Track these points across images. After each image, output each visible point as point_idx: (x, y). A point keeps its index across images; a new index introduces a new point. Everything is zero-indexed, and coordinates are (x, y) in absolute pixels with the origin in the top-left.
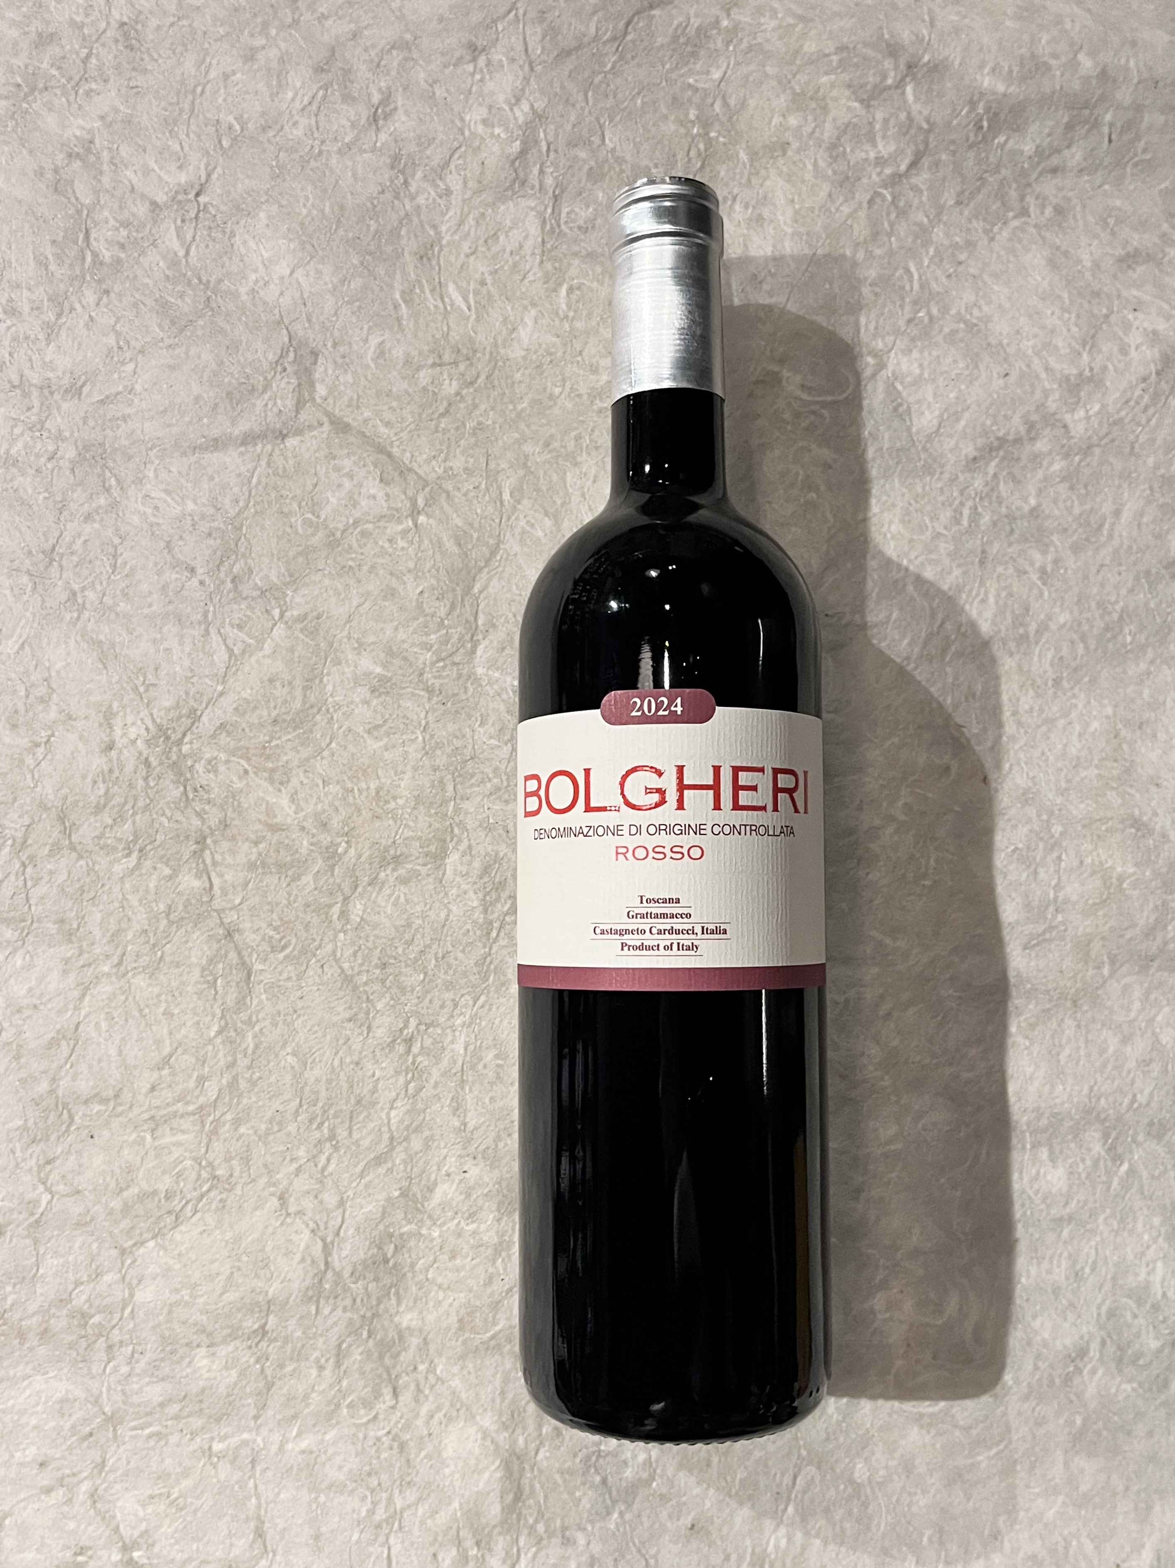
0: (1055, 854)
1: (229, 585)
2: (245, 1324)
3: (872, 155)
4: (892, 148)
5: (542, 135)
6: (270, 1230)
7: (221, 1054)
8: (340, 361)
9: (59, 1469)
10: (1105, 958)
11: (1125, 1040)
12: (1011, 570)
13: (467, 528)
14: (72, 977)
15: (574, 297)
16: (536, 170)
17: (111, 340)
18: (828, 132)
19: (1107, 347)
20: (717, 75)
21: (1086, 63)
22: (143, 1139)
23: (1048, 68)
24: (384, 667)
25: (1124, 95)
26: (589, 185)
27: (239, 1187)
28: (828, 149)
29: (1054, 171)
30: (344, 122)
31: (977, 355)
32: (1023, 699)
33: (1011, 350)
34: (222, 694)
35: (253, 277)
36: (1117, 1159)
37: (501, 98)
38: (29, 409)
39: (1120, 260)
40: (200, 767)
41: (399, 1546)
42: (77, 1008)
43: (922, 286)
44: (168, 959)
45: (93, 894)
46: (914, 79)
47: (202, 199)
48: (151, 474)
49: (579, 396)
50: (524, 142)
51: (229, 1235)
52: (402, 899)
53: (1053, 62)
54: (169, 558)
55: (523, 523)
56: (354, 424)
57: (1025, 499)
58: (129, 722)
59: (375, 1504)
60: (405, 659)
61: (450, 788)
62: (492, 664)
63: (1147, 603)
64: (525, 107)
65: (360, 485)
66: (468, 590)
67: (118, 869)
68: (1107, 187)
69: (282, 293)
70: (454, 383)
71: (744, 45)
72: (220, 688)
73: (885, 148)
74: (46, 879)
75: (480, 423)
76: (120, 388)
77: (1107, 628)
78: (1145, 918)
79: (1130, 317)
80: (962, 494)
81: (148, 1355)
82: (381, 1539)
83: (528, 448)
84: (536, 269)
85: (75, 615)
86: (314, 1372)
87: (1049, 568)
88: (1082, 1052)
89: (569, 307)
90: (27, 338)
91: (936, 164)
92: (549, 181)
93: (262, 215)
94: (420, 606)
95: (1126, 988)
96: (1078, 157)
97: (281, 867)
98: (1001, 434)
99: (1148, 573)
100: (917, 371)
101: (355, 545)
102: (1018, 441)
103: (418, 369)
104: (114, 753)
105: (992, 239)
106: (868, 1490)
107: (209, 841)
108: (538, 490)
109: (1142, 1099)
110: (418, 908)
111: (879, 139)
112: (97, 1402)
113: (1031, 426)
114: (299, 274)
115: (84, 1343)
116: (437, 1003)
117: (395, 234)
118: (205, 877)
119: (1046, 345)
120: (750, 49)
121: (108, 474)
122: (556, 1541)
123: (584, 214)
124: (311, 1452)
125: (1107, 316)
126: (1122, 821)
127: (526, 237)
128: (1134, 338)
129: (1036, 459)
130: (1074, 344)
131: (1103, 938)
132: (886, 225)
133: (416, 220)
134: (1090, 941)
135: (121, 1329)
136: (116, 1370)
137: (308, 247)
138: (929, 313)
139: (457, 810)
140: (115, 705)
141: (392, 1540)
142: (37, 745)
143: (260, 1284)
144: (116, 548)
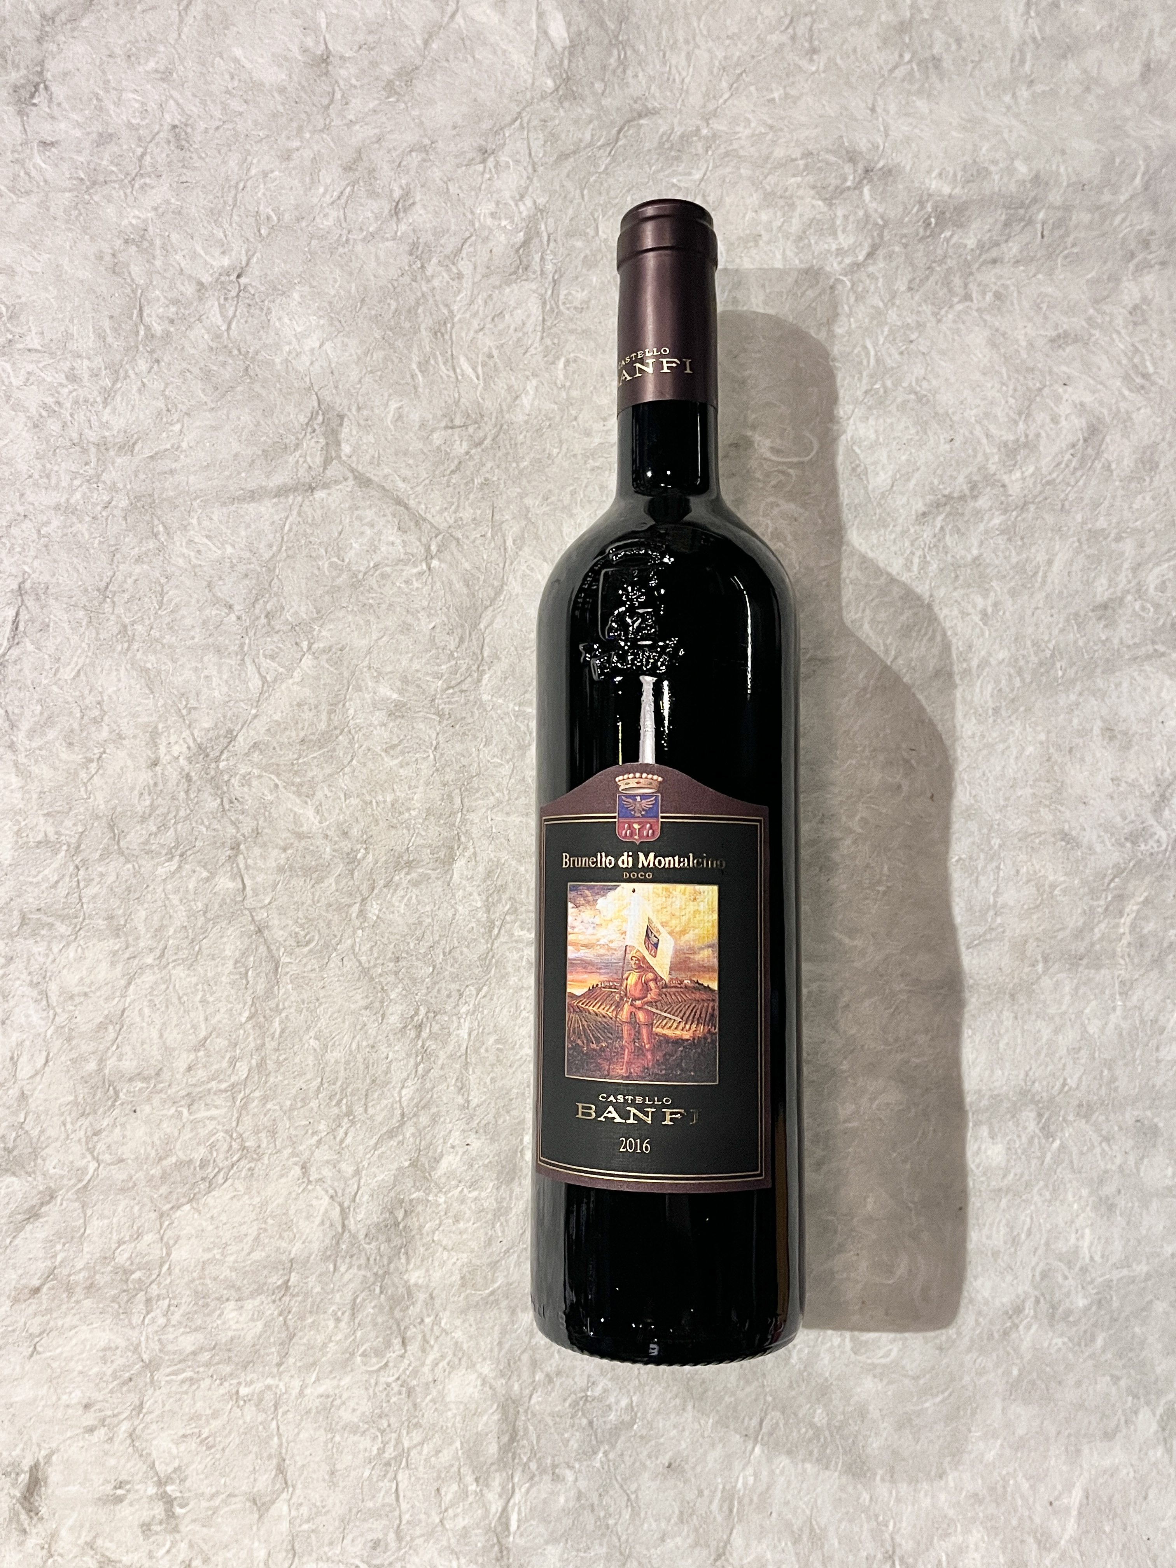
0: (994, 864)
1: (263, 620)
2: (270, 1280)
3: (834, 247)
4: (852, 240)
5: (543, 227)
6: (294, 1195)
7: (251, 1039)
8: (362, 423)
9: (101, 1411)
10: (1039, 957)
11: (1057, 1031)
12: (955, 612)
13: (473, 571)
14: (119, 967)
15: (570, 369)
16: (537, 258)
17: (161, 404)
18: (795, 226)
19: (1041, 416)
20: (697, 176)
21: (1022, 169)
22: (180, 1114)
23: (988, 172)
24: (401, 692)
25: (1055, 197)
26: (585, 271)
27: (266, 1157)
28: (795, 241)
29: (994, 261)
30: (369, 214)
31: (926, 423)
32: (966, 726)
33: (955, 418)
34: (256, 716)
35: (287, 348)
36: (1050, 1136)
37: (507, 194)
38: (86, 464)
39: (1052, 341)
40: (235, 781)
41: (406, 1482)
42: (124, 996)
43: (878, 361)
44: (205, 952)
45: (137, 895)
46: (871, 181)
47: (243, 280)
48: (194, 521)
49: (575, 456)
50: (526, 234)
51: (256, 1200)
52: (414, 900)
53: (992, 168)
54: (209, 595)
55: (524, 567)
56: (376, 479)
57: (969, 550)
58: (173, 739)
59: (385, 1444)
60: (418, 686)
61: (457, 801)
62: (497, 691)
63: (1075, 642)
64: (528, 202)
65: (380, 533)
66: (475, 626)
67: (160, 871)
68: (1040, 276)
69: (312, 363)
70: (465, 444)
71: (722, 150)
72: (254, 711)
73: (845, 241)
74: (97, 880)
75: (486, 479)
76: (168, 446)
77: (1041, 664)
78: (1075, 921)
79: (1060, 390)
80: (912, 545)
81: (183, 1308)
82: (390, 1475)
83: (528, 501)
84: (536, 344)
85: (126, 645)
86: (331, 1324)
87: (990, 610)
88: (1019, 1041)
89: (566, 377)
90: (86, 401)
91: (890, 256)
92: (549, 267)
93: (296, 296)
94: (432, 639)
95: (1057, 984)
96: (1015, 250)
97: (307, 871)
98: (946, 492)
99: (1076, 615)
100: (873, 437)
101: (375, 587)
102: (962, 498)
103: (433, 431)
104: (158, 769)
105: (939, 321)
106: (827, 1433)
107: (242, 847)
108: (537, 537)
109: (1072, 1083)
110: (428, 908)
111: (839, 232)
112: (136, 1349)
113: (973, 486)
114: (328, 346)
115: (125, 1297)
116: (445, 993)
117: (412, 311)
118: (239, 880)
119: (986, 415)
120: (727, 154)
121: (156, 522)
122: (547, 1478)
123: (580, 296)
124: (328, 1397)
125: (1040, 390)
126: (1054, 835)
127: (529, 316)
128: (1064, 409)
129: (978, 514)
130: (1011, 414)
131: (1038, 939)
132: (846, 308)
133: (431, 301)
134: (1026, 942)
135: (159, 1284)
136: (153, 1320)
137: (337, 323)
138: (884, 386)
139: (463, 821)
140: (160, 726)
141: (400, 1477)
142: (91, 761)
143: (284, 1245)
144: (162, 586)
